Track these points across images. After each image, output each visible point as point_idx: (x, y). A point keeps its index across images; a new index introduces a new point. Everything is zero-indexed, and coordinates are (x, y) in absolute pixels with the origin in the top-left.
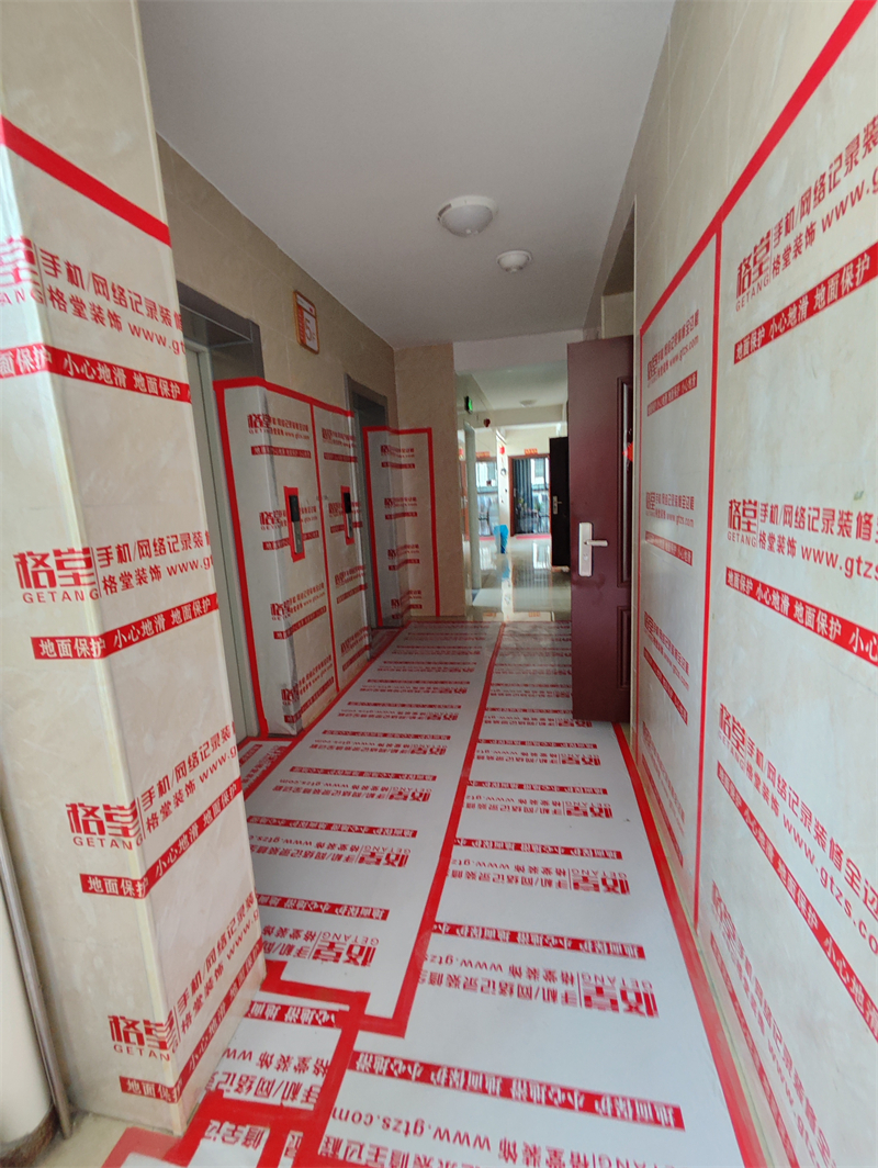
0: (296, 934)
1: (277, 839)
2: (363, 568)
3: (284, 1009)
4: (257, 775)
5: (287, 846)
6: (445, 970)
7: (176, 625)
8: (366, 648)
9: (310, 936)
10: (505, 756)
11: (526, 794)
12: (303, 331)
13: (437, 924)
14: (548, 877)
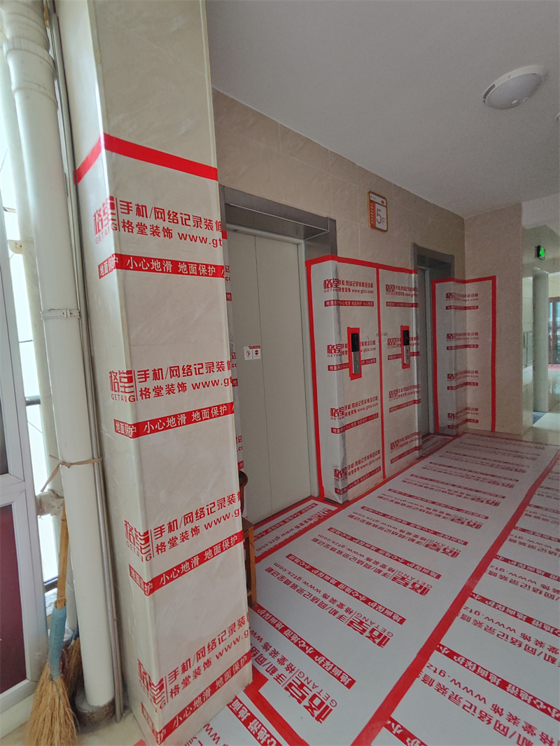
1: (300, 579)
2: (418, 386)
5: (304, 587)
7: (195, 422)
8: (416, 448)
9: (290, 668)
10: (521, 582)
11: (533, 632)
12: (374, 218)
13: (393, 721)
14: (528, 737)
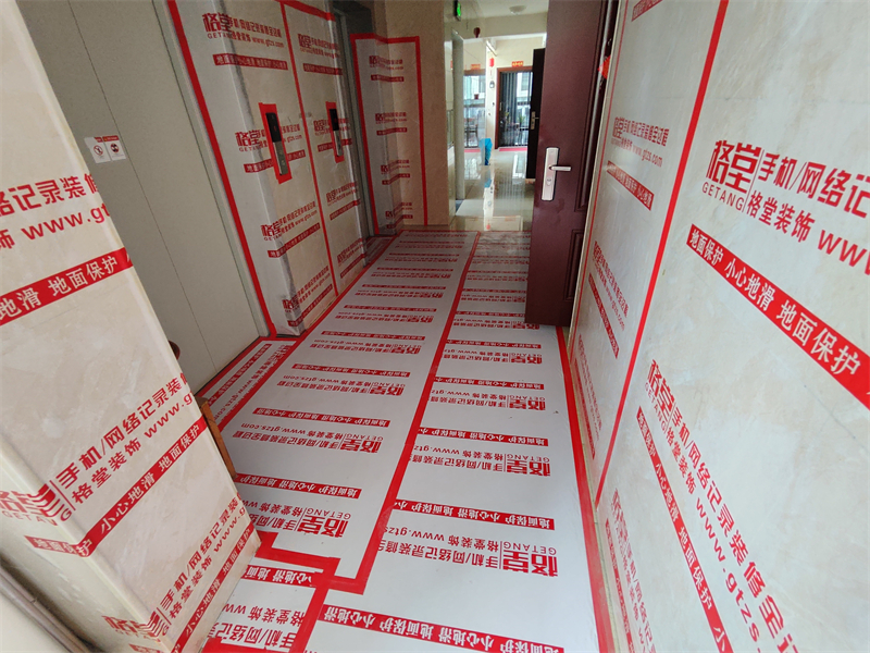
0: (287, 510)
1: (278, 428)
2: (355, 184)
3: (273, 571)
4: (265, 371)
5: (286, 434)
6: (400, 540)
7: (60, 296)
8: (362, 256)
9: (297, 512)
10: (467, 355)
11: (480, 390)
13: (398, 501)
14: (488, 461)
